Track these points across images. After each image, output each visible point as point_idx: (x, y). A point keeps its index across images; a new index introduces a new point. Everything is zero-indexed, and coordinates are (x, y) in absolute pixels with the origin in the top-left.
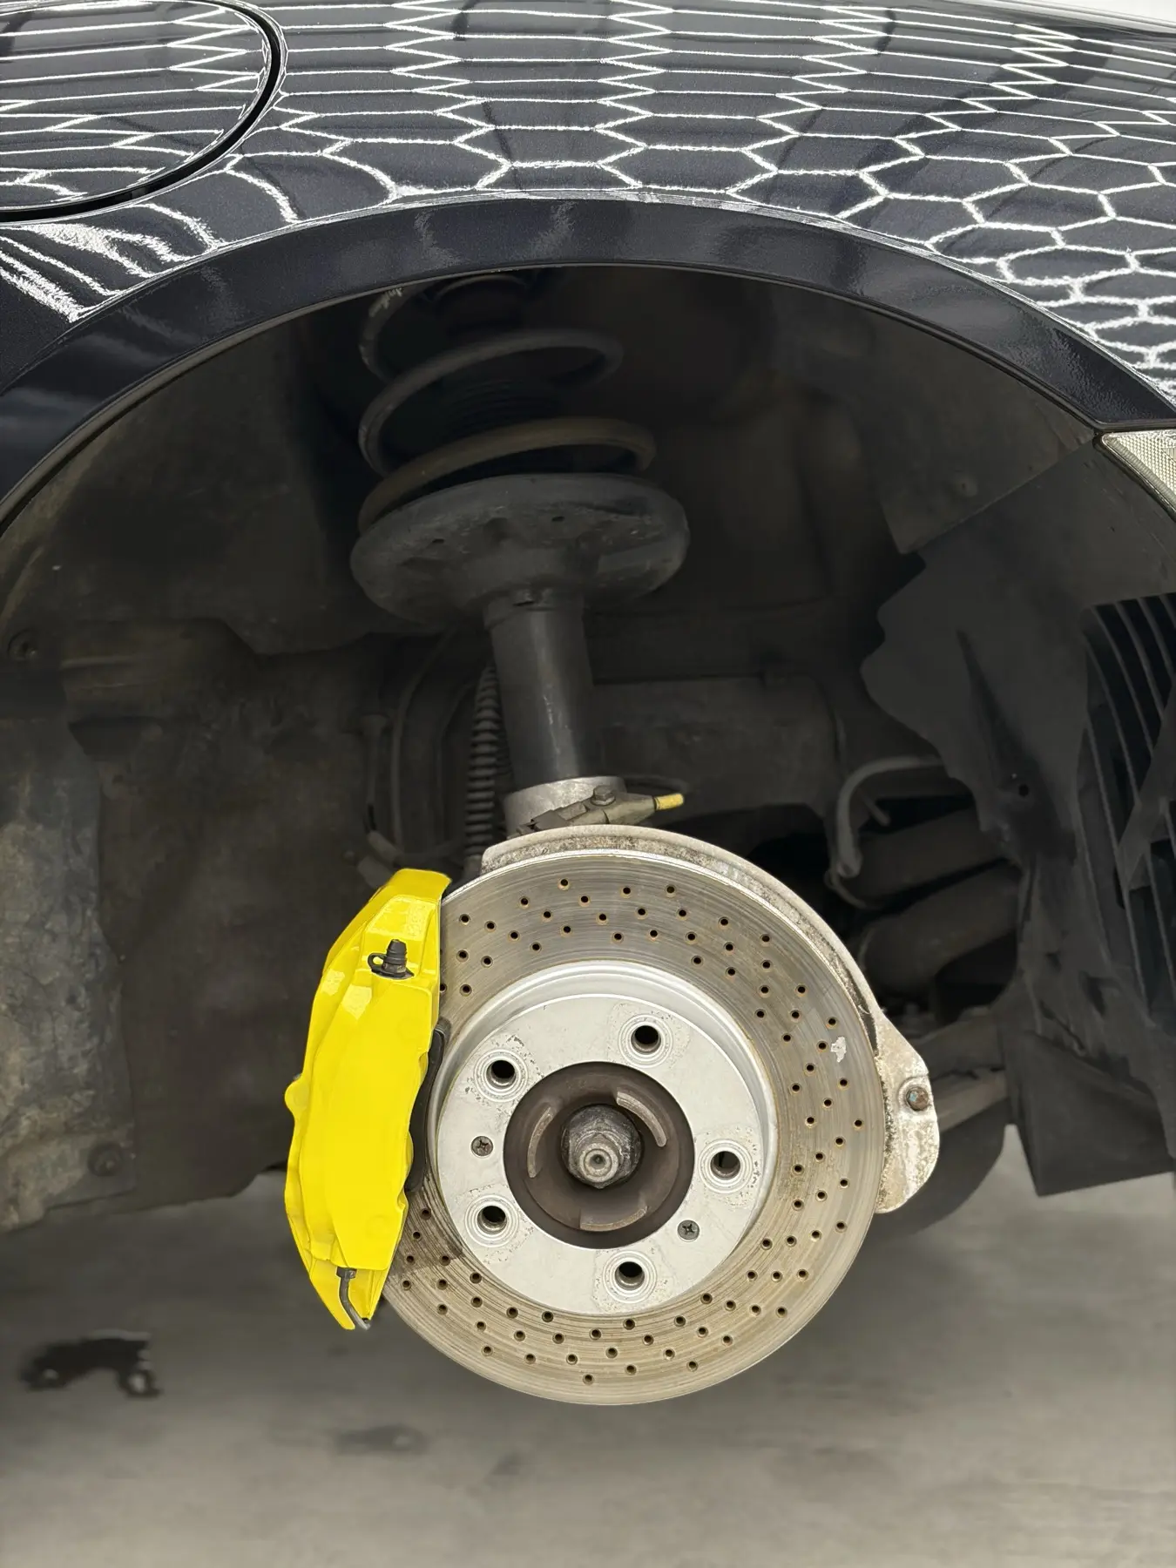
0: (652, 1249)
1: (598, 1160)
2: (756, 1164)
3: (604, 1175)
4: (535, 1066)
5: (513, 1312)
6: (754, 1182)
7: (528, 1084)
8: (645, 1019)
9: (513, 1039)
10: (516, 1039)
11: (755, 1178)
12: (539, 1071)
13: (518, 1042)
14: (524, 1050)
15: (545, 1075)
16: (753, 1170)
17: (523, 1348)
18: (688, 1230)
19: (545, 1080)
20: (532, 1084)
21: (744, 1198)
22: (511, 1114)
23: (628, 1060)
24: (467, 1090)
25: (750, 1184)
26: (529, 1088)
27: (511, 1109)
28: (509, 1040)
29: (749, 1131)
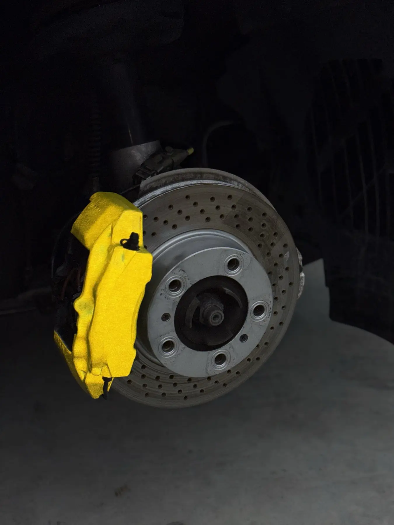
0: (230, 348)
1: (216, 317)
2: (271, 308)
3: (219, 322)
4: (190, 280)
5: (158, 378)
6: (269, 315)
7: (186, 289)
8: (234, 256)
9: (181, 270)
10: (182, 270)
11: (270, 314)
12: (191, 283)
13: (183, 272)
14: (185, 275)
15: (193, 284)
16: (269, 310)
17: (161, 391)
18: (244, 338)
19: (193, 286)
20: (187, 288)
21: (265, 322)
22: (178, 302)
23: (226, 274)
24: (161, 294)
25: (268, 316)
26: (186, 290)
27: (178, 301)
28: (180, 271)
29: (269, 296)
